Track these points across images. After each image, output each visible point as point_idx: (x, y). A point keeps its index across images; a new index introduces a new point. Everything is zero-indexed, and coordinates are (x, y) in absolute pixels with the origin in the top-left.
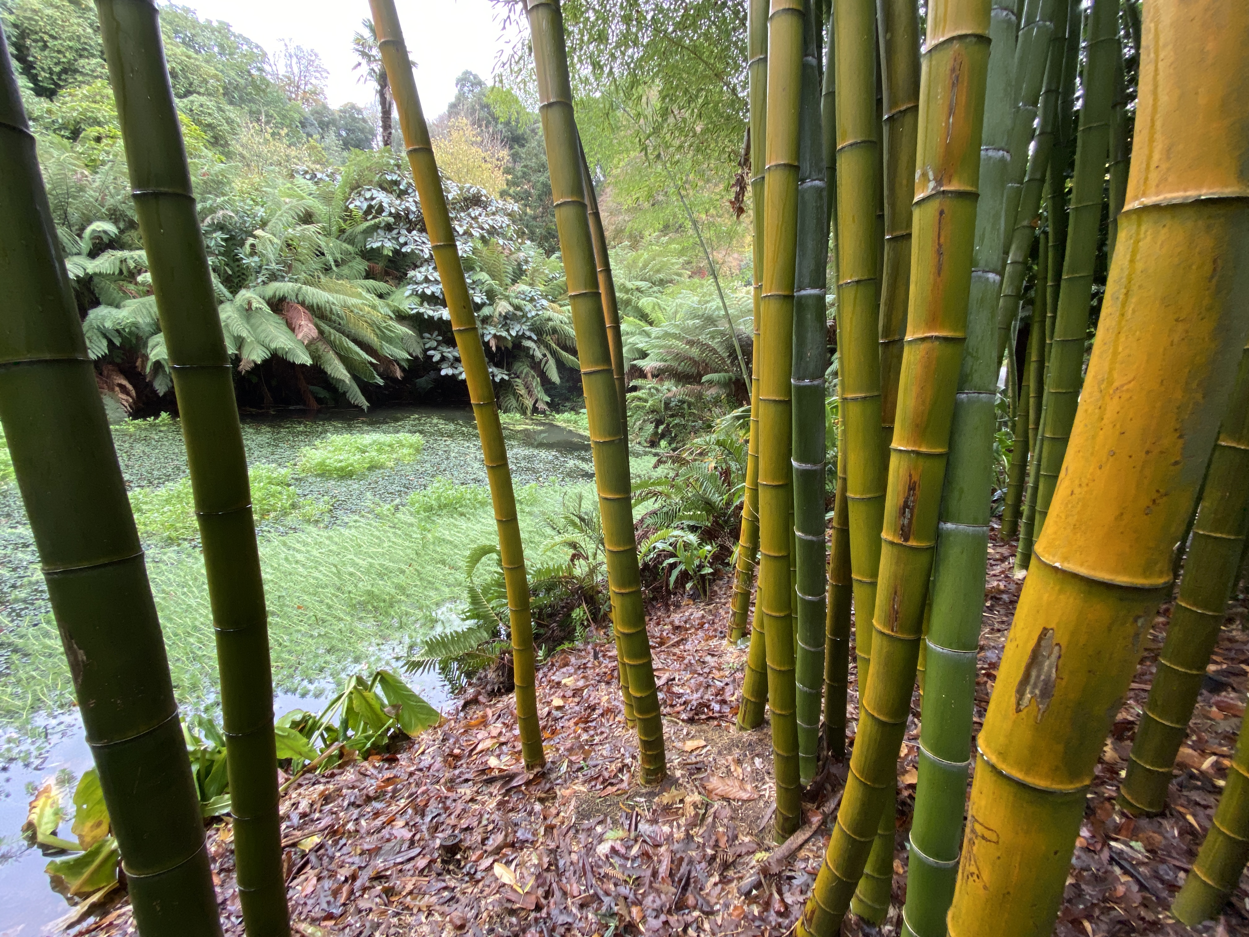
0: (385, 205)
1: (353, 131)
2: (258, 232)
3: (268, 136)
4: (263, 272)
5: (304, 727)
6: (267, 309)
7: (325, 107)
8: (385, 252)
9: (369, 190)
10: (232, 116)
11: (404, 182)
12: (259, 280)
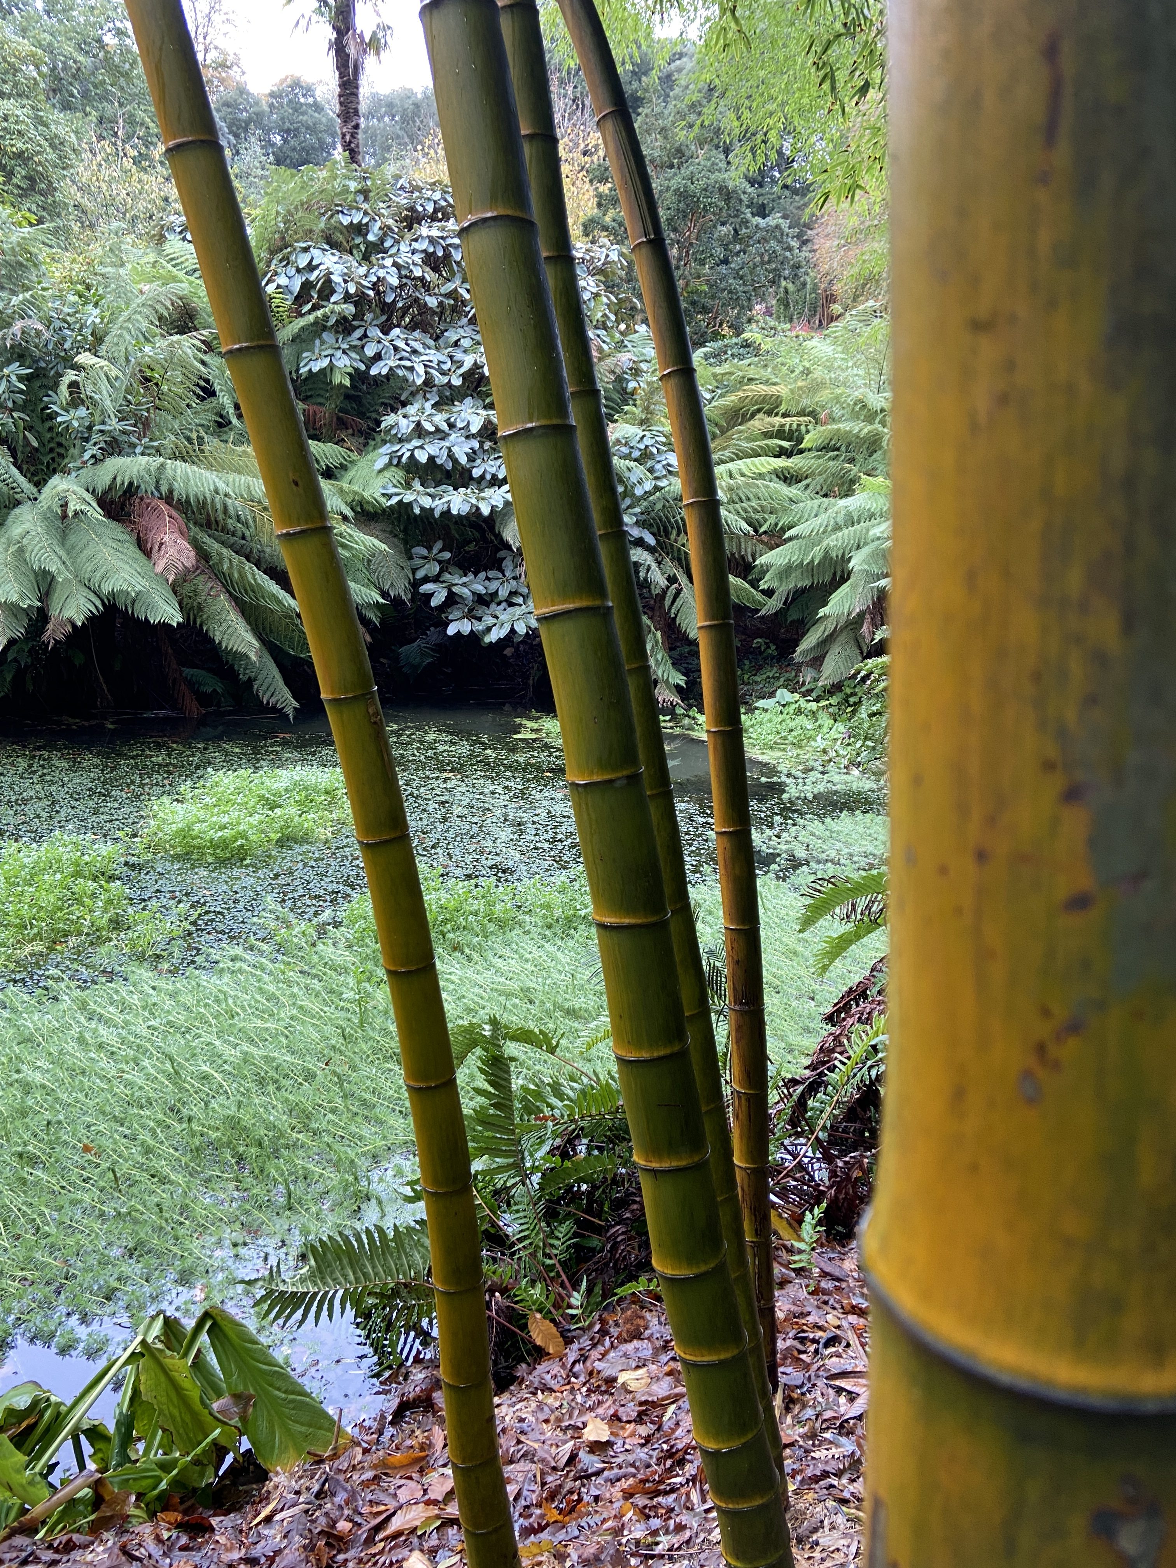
0: (336, 278)
1: (296, 132)
2: (84, 358)
3: (128, 164)
4: (95, 437)
5: (31, 1428)
6: (96, 513)
7: (242, 91)
8: (337, 379)
9: (306, 250)
10: (62, 131)
11: (376, 228)
12: (87, 456)
